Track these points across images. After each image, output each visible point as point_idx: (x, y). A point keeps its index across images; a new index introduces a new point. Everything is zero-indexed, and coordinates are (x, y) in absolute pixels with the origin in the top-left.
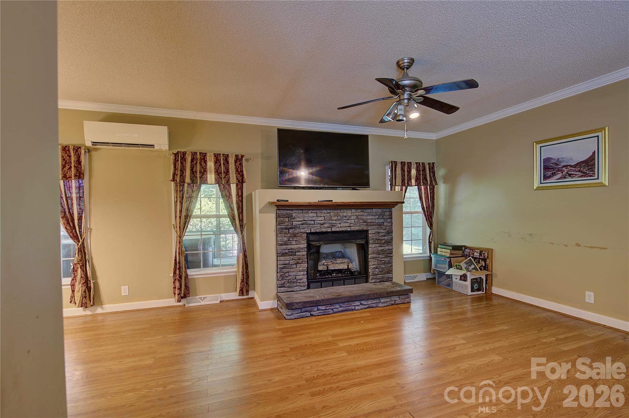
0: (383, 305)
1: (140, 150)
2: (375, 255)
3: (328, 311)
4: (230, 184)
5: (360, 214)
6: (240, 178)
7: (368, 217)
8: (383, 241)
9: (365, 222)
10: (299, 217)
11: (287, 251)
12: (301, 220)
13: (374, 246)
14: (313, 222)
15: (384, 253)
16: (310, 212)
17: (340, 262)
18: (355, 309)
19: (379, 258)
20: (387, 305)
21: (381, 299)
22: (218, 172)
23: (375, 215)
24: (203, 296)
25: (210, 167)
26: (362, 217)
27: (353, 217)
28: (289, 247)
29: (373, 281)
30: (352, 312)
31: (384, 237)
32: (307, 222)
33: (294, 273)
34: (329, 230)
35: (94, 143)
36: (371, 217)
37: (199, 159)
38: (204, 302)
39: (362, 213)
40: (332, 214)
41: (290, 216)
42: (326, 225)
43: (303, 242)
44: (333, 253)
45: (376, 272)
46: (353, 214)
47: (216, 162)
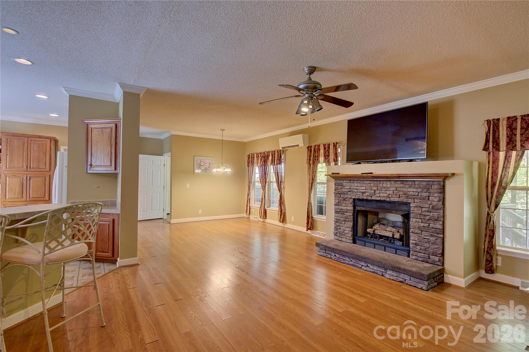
0: (389, 277)
1: (296, 148)
2: (417, 231)
3: (341, 259)
4: (330, 163)
5: (399, 186)
6: (335, 159)
7: (409, 190)
8: (428, 218)
9: (405, 194)
10: (347, 185)
11: (338, 210)
12: (348, 188)
13: (414, 220)
14: (356, 191)
15: (428, 231)
16: (355, 182)
17: (389, 230)
18: (361, 268)
19: (422, 234)
20: (394, 279)
21: (388, 270)
22: (325, 157)
23: (418, 187)
24: (319, 232)
25: (322, 153)
26: (402, 189)
27: (392, 189)
28: (341, 207)
29: (414, 257)
30: (358, 269)
31: (429, 213)
32: (352, 190)
33: (344, 228)
34: (370, 198)
35: (283, 148)
36: (412, 190)
37: (317, 149)
38: (319, 235)
39: (401, 185)
40: (372, 185)
41: (342, 185)
42: (367, 194)
43: (350, 205)
44: (394, 221)
45: (417, 249)
46: (392, 185)
47: (324, 150)
